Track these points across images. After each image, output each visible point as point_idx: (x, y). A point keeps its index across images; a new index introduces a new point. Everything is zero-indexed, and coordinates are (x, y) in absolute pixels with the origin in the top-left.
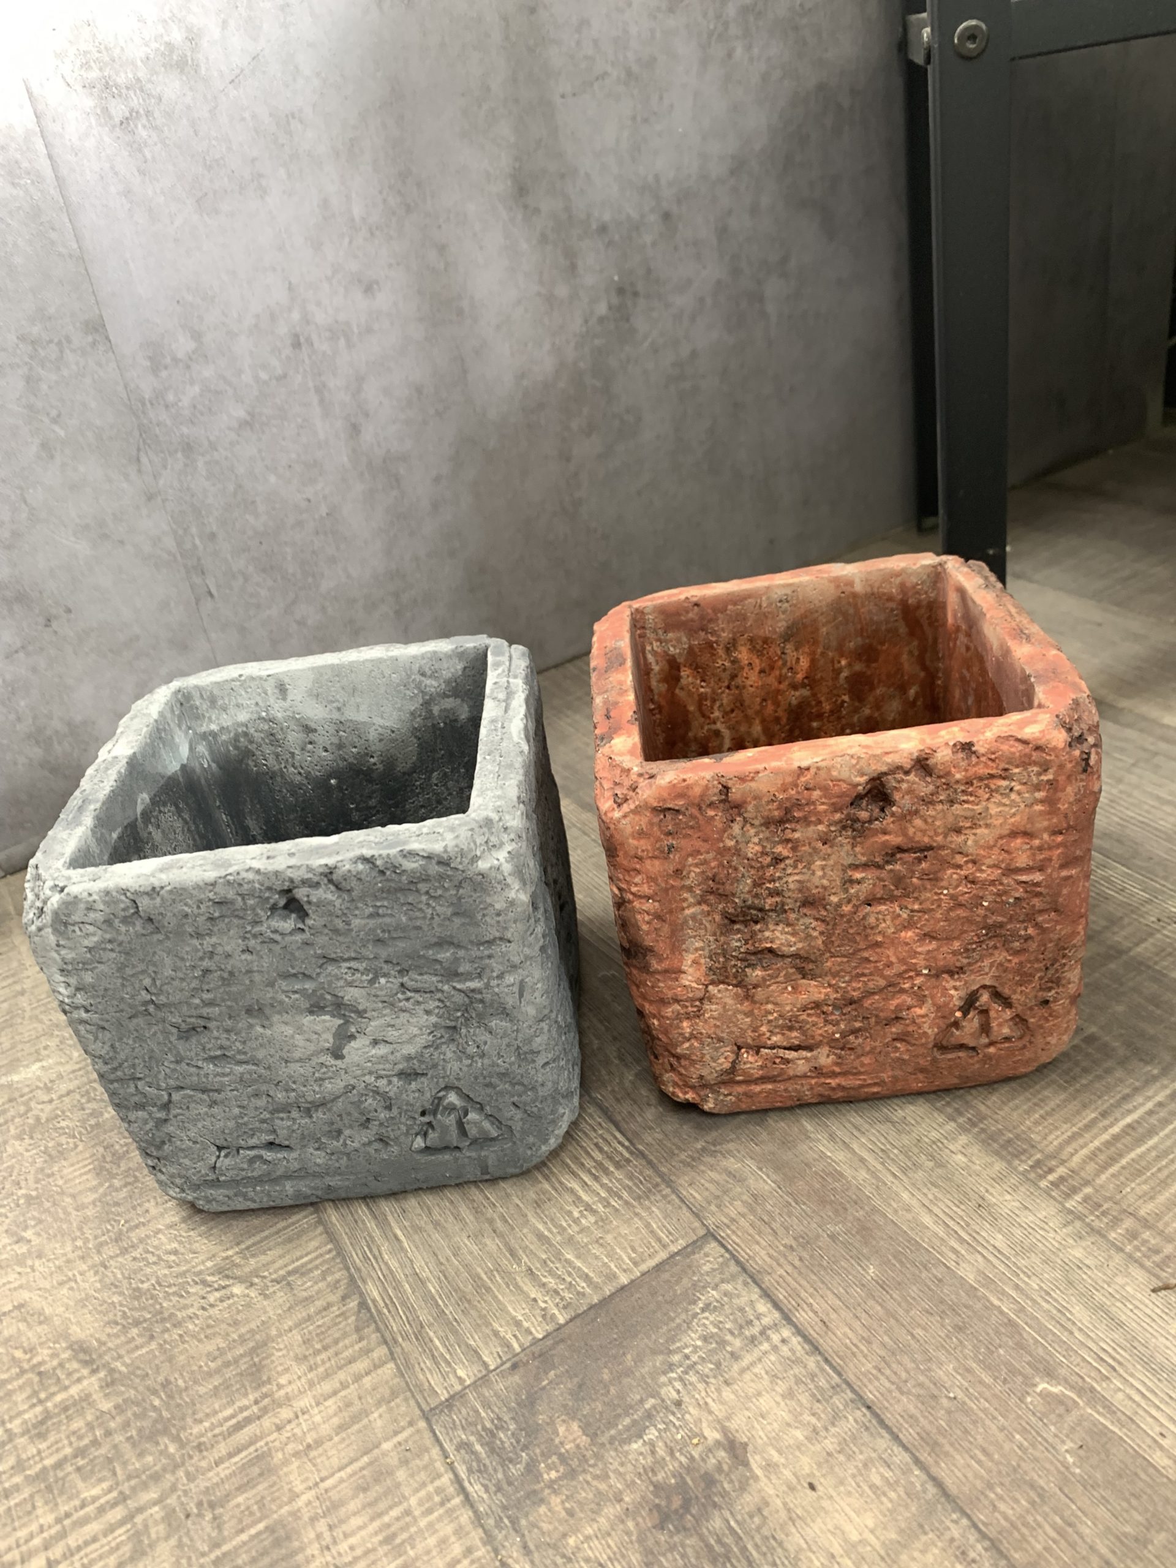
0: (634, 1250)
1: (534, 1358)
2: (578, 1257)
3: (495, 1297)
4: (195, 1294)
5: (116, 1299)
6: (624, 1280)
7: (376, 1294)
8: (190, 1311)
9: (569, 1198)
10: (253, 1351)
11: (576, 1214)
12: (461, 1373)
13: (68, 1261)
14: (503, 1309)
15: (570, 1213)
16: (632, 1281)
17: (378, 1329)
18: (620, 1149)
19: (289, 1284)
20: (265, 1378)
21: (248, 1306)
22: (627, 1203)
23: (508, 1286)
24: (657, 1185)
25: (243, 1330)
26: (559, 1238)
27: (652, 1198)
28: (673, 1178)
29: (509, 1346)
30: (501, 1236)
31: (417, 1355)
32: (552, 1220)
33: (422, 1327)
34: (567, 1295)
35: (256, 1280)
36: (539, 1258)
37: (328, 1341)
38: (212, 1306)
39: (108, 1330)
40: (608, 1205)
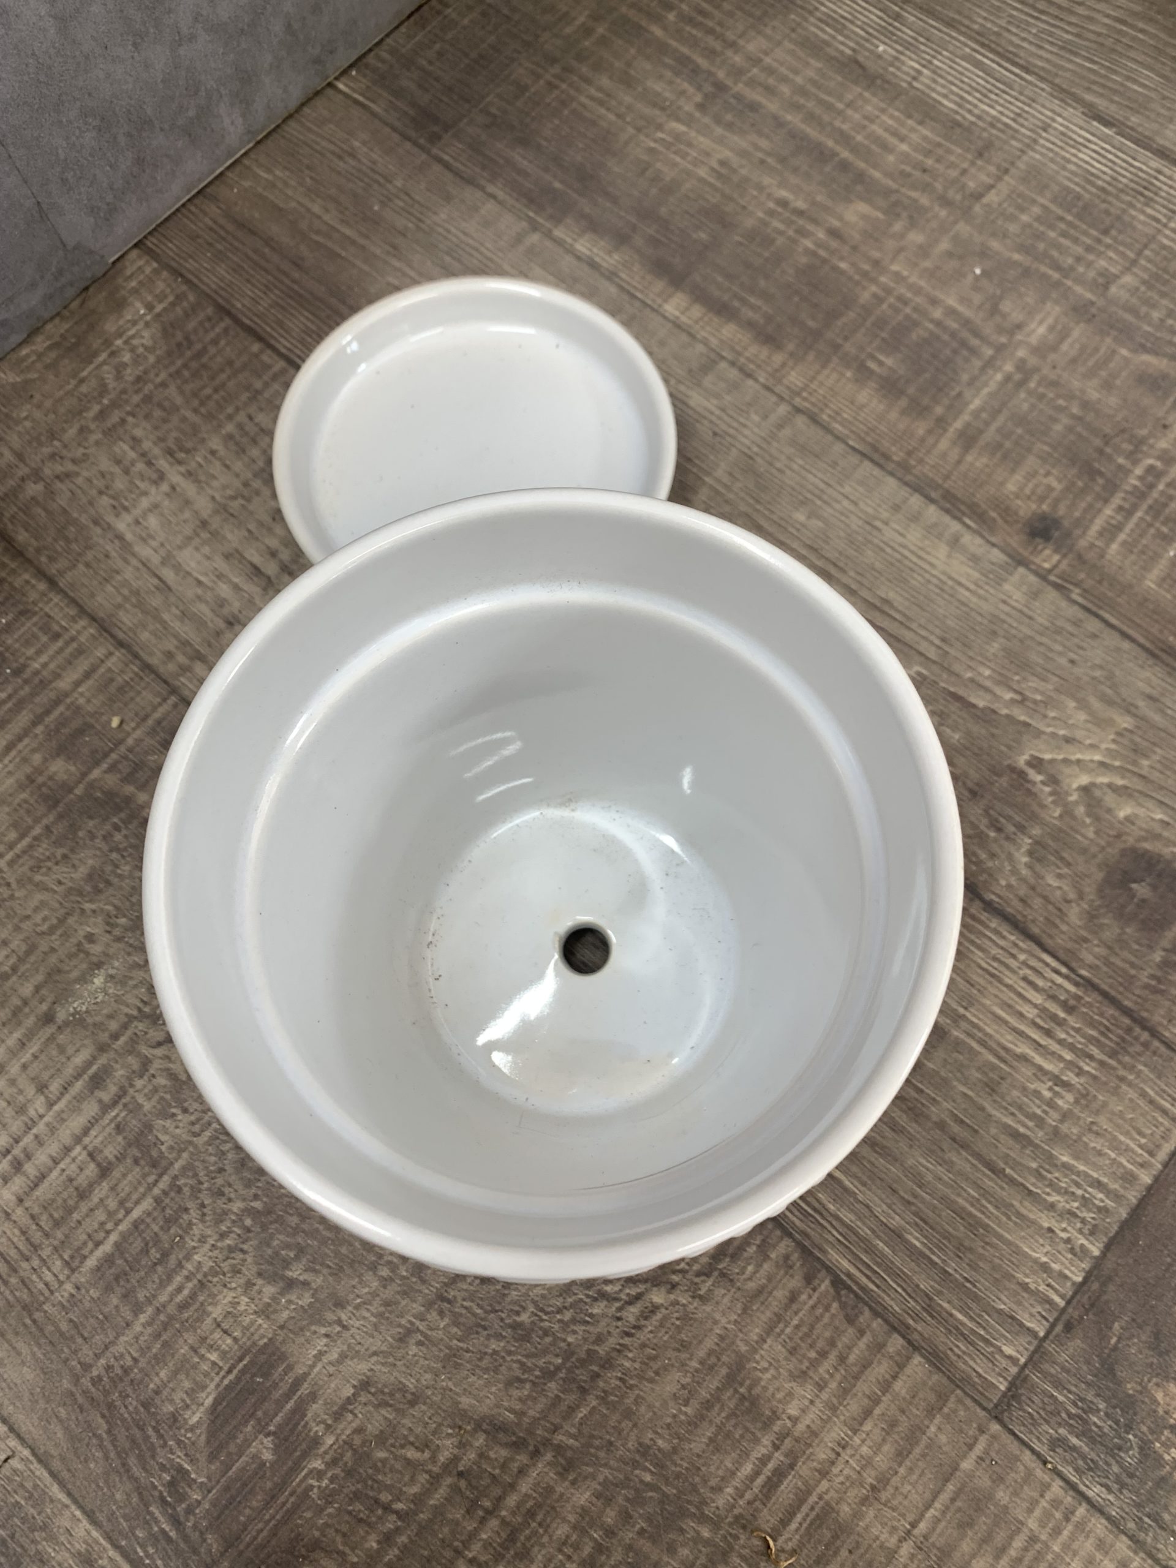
0: (1140, 1133)
1: (1087, 1312)
2: (1077, 1158)
3: (1000, 1237)
4: (604, 1315)
5: (494, 1345)
6: (1146, 1179)
7: (845, 1264)
8: (612, 1342)
9: (1029, 1072)
10: (731, 1379)
11: (1047, 1094)
12: (1008, 1350)
13: (387, 1304)
14: (1018, 1251)
15: (1037, 1093)
16: (1157, 1179)
17: (876, 1314)
18: (1059, 980)
19: (723, 1275)
20: (768, 1413)
21: (687, 1318)
22: (1102, 1063)
23: (1009, 1218)
24: (1129, 1030)
25: (701, 1353)
26: (1040, 1134)
27: (1131, 1050)
28: (1145, 1014)
29: (1050, 1302)
30: (964, 1146)
31: (943, 1339)
32: (1020, 1108)
33: (931, 1299)
34: (1089, 1216)
35: (675, 1278)
36: (1029, 1168)
37: (820, 1344)
38: (637, 1327)
39: (516, 1393)
40: (1080, 1072)
